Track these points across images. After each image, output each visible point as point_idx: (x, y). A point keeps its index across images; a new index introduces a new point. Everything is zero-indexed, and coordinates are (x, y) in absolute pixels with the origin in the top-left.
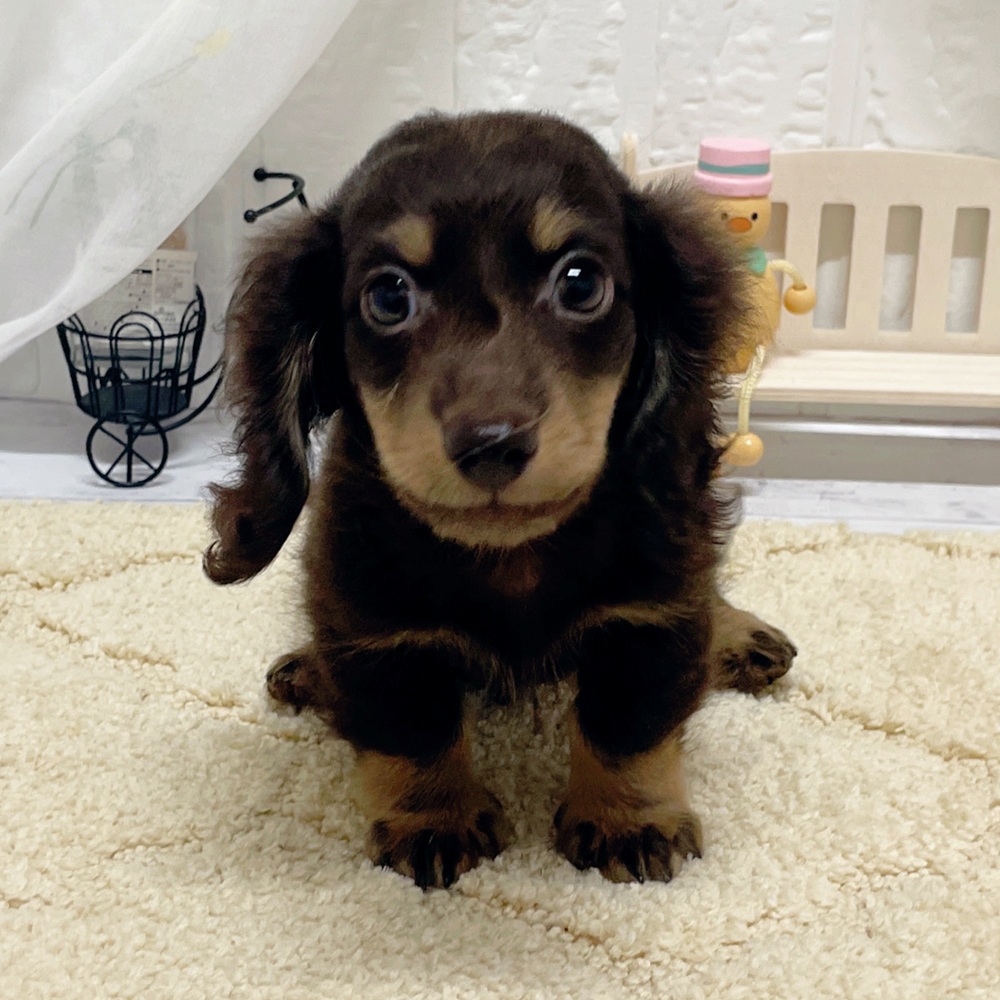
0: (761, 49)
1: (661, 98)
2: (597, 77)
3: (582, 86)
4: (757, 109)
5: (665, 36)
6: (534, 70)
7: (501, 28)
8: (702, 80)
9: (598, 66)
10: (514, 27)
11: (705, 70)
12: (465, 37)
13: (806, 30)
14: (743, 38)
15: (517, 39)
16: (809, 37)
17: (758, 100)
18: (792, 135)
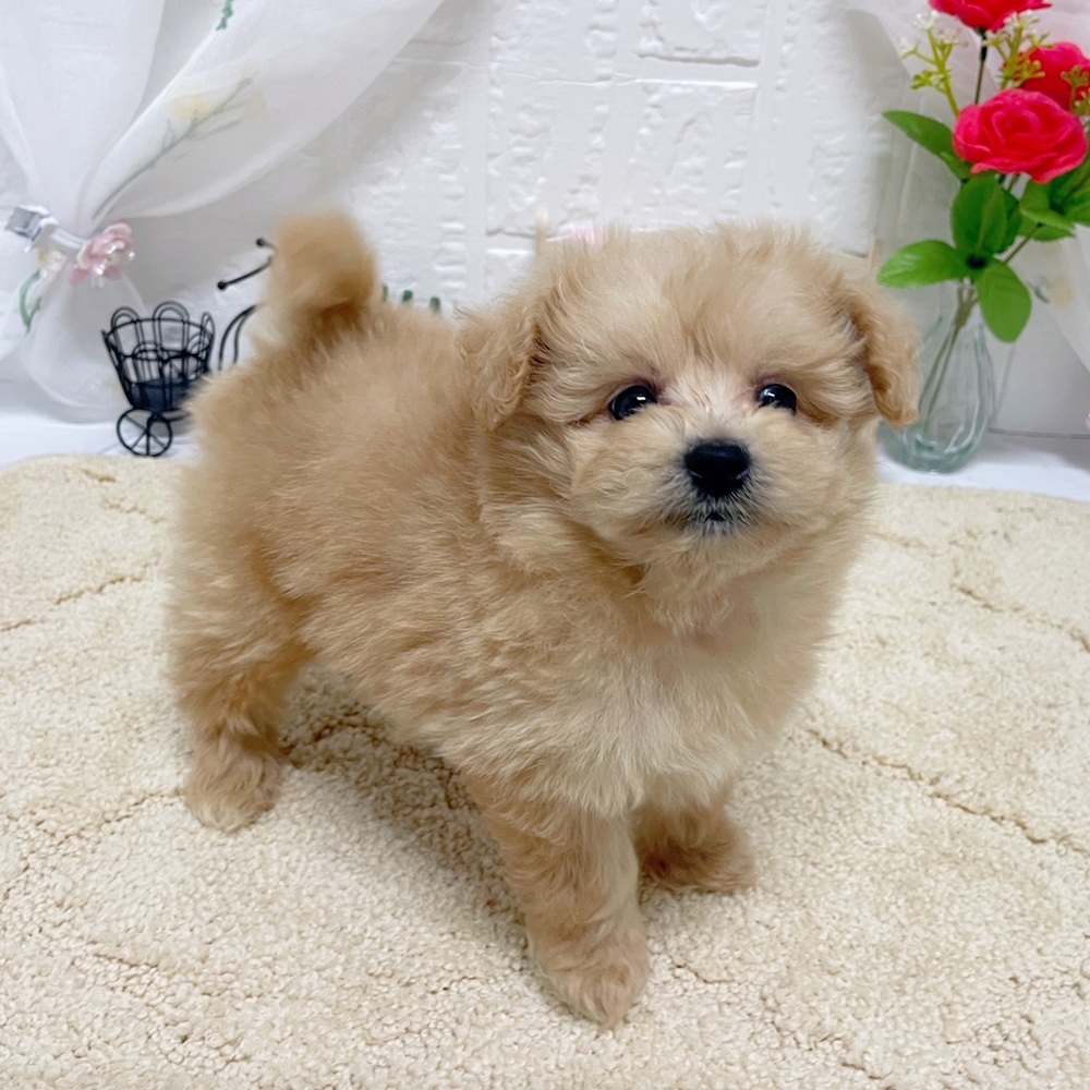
0: (698, 172)
2: (585, 186)
4: (694, 212)
11: (659, 184)
13: (729, 160)
14: (686, 164)
16: (730, 165)
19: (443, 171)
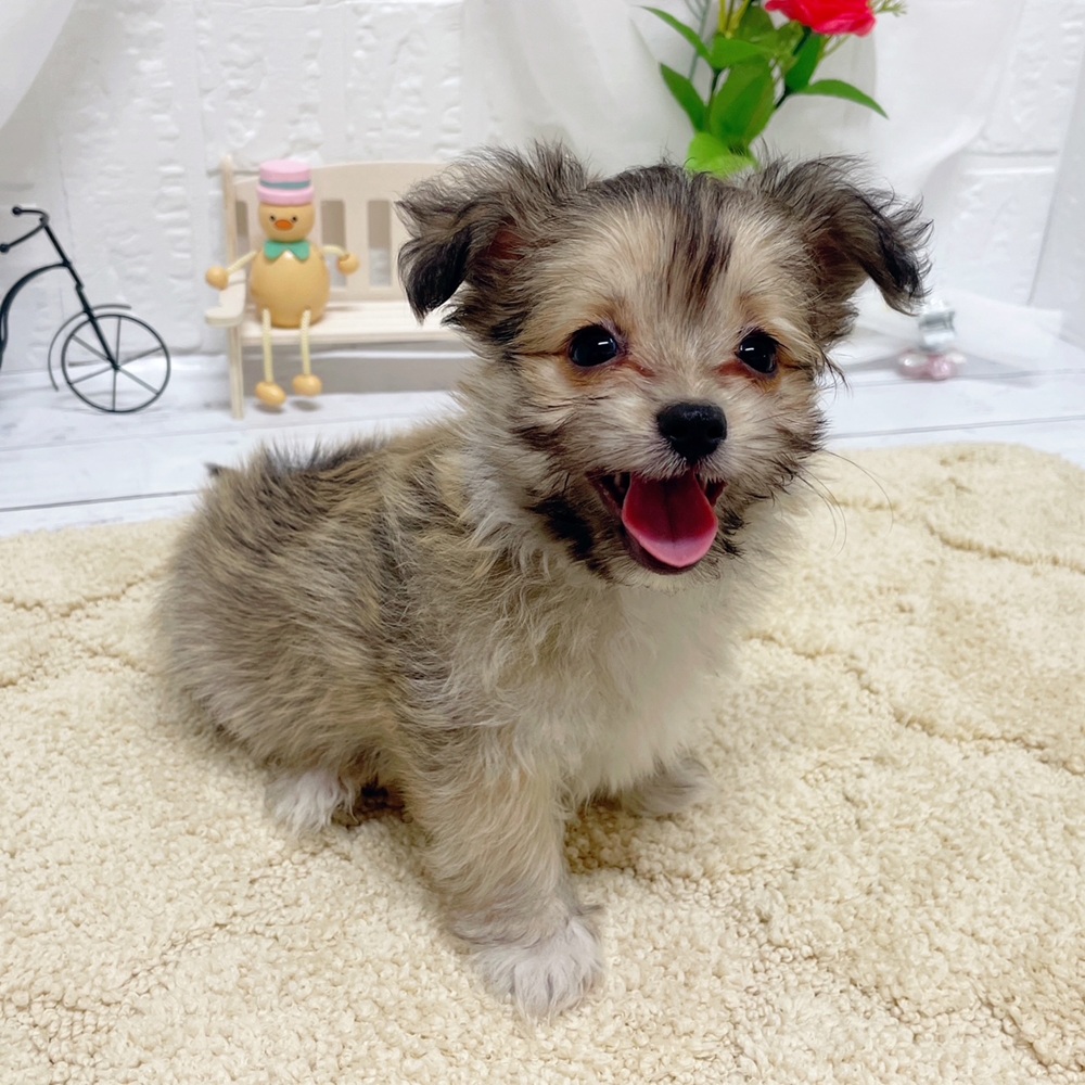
0: (416, 92)
1: (351, 128)
2: (306, 115)
3: (295, 122)
4: (416, 134)
5: (350, 85)
6: (259, 113)
7: (233, 83)
8: (378, 115)
9: (305, 108)
10: (243, 82)
11: (379, 108)
12: (207, 91)
14: (405, 84)
15: (245, 91)
16: (447, 82)
17: (417, 127)
18: (442, 150)
19: (156, 112)
